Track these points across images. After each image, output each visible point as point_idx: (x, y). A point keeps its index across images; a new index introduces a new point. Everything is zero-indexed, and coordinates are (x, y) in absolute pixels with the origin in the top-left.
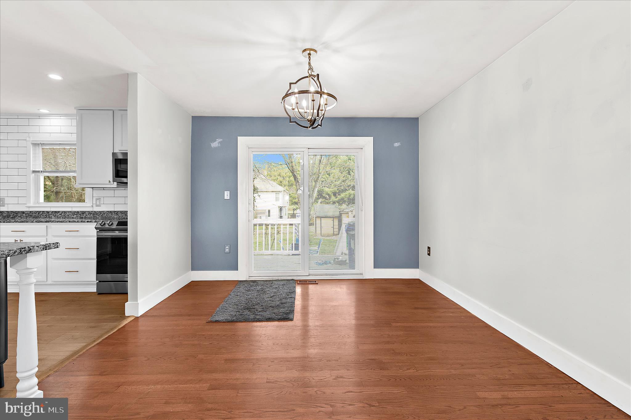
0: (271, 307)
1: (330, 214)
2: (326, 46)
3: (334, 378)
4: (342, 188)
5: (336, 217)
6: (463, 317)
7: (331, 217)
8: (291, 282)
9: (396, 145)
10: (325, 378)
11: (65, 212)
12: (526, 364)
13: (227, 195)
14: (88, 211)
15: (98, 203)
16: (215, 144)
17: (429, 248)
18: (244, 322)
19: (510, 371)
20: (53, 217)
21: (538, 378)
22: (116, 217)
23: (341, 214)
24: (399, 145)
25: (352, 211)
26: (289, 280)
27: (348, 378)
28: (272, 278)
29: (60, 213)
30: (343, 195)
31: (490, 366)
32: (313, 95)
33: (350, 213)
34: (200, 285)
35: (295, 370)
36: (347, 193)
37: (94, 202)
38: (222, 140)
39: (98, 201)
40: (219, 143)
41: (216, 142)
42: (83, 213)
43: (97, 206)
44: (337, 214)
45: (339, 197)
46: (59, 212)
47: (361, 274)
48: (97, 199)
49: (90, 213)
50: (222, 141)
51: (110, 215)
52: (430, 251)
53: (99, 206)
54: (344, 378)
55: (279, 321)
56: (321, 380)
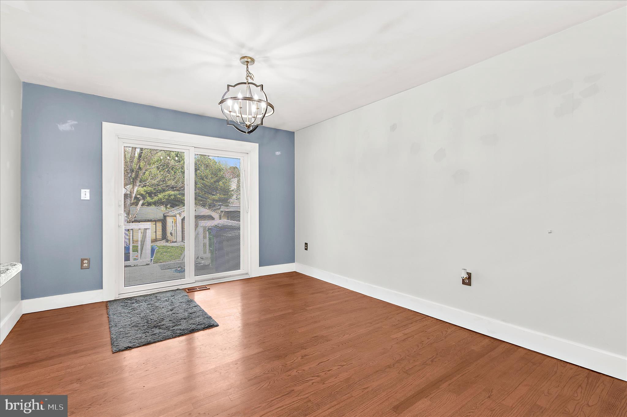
0: (182, 319)
1: (151, 217)
2: (266, 60)
3: (301, 358)
4: (160, 188)
5: (159, 220)
6: (347, 293)
7: (154, 221)
8: (178, 291)
9: (278, 153)
10: (295, 360)
12: (401, 313)
13: (85, 194)
16: (64, 126)
17: (306, 244)
18: (164, 340)
19: (396, 319)
21: (411, 319)
23: (165, 217)
24: (279, 154)
25: (180, 214)
26: (174, 290)
27: (312, 354)
28: (151, 292)
30: (160, 196)
31: (385, 319)
32: (257, 103)
33: (178, 216)
34: (46, 317)
35: (264, 363)
36: (167, 193)
40: (71, 126)
41: (67, 124)
44: (160, 216)
45: (156, 198)
47: (247, 274)
50: (77, 125)
52: (307, 246)
54: (308, 355)
55: (204, 330)
56: (292, 362)
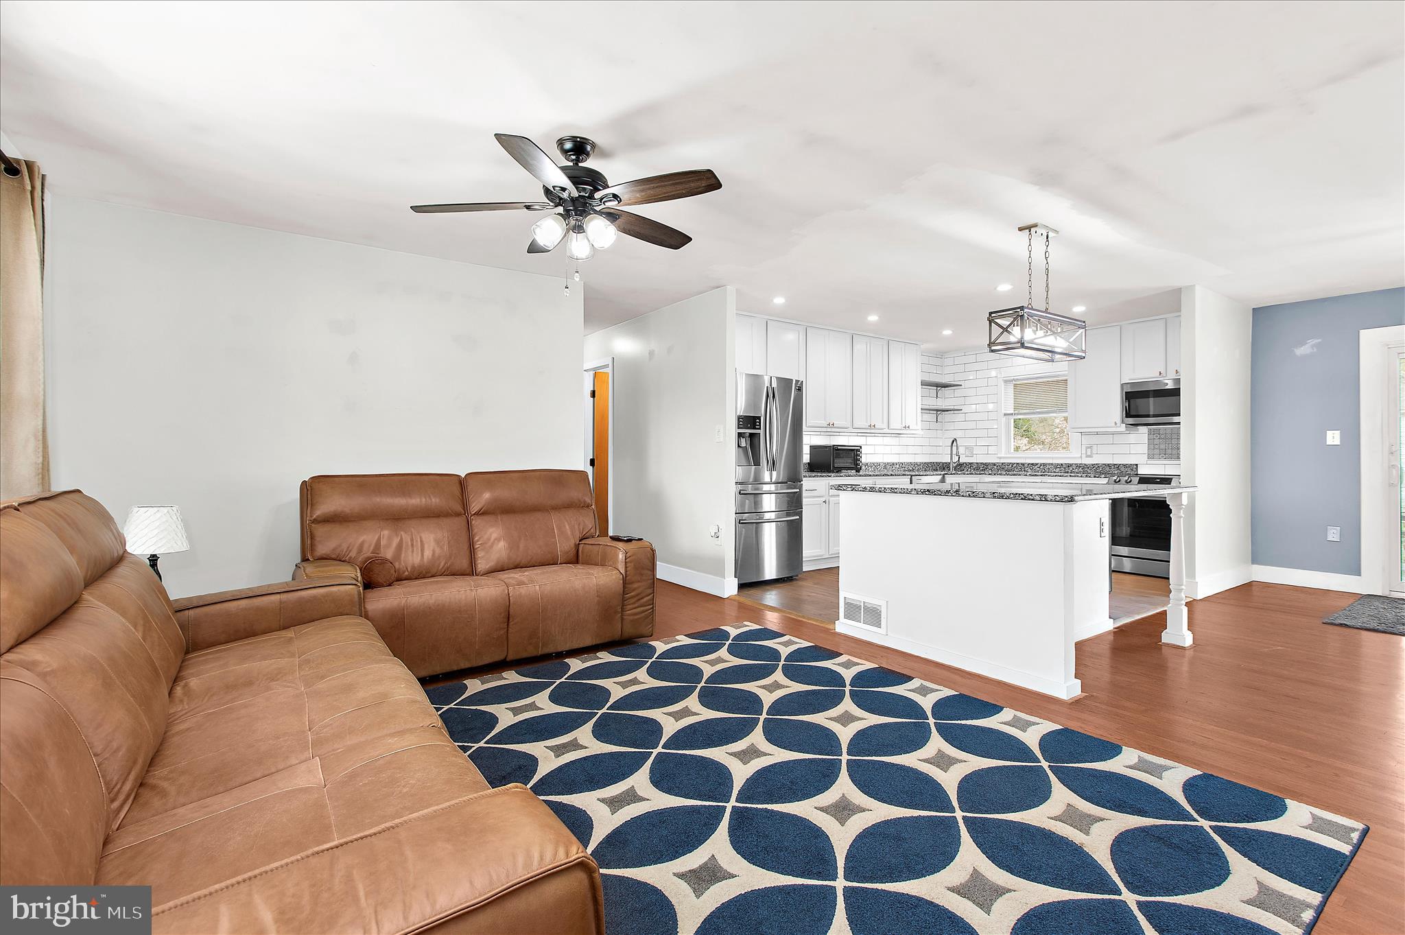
11: (1044, 465)
14: (1075, 464)
15: (1089, 453)
16: (1300, 351)
20: (1029, 470)
22: (1116, 472)
29: (1039, 466)
37: (1084, 452)
38: (1320, 340)
39: (1089, 450)
40: (1313, 346)
41: (1307, 346)
42: (1069, 466)
43: (1087, 456)
46: (1037, 464)
48: (1087, 448)
49: (1078, 466)
50: (1320, 343)
51: (1108, 469)
53: (1090, 456)
